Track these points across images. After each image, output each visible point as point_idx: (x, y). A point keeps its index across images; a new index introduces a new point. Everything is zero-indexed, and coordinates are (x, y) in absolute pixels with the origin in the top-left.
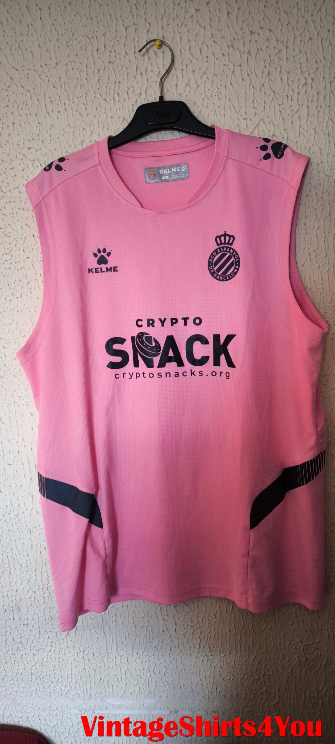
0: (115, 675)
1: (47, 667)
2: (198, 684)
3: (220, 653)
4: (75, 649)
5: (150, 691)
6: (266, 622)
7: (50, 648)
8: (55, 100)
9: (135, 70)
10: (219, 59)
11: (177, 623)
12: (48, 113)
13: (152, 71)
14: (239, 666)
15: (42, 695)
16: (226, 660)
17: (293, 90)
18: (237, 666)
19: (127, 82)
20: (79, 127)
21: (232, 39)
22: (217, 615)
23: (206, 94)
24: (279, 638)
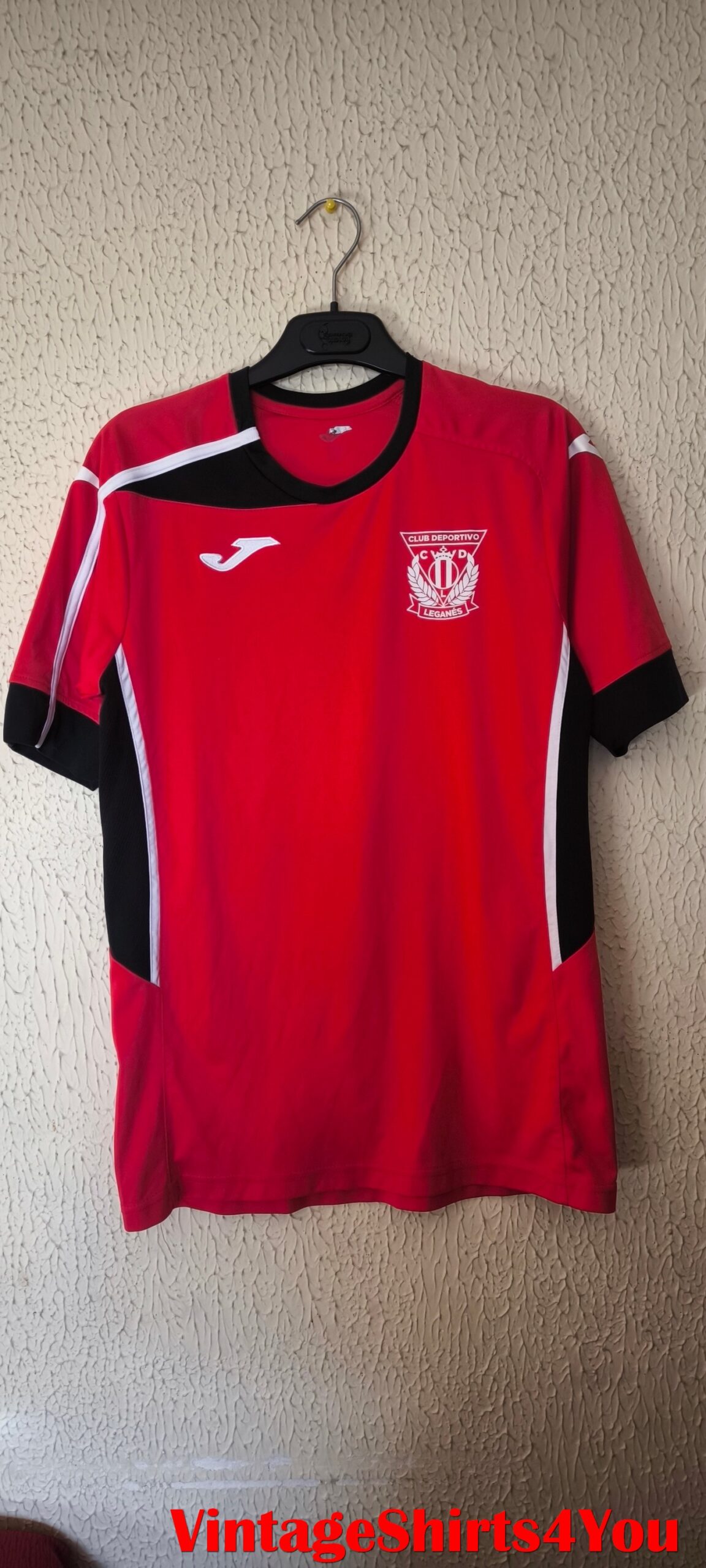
0: (215, 1411)
1: (80, 1396)
2: (377, 1424)
3: (420, 1363)
4: (136, 1360)
5: (283, 1441)
6: (509, 1299)
7: (85, 1358)
8: (131, 296)
9: (286, 250)
10: (443, 238)
11: (339, 1304)
12: (117, 319)
14: (458, 1387)
15: (66, 1455)
16: (432, 1376)
17: (576, 302)
19: (270, 271)
20: (175, 348)
21: (467, 204)
22: (416, 1288)
23: (418, 301)
24: (534, 1329)
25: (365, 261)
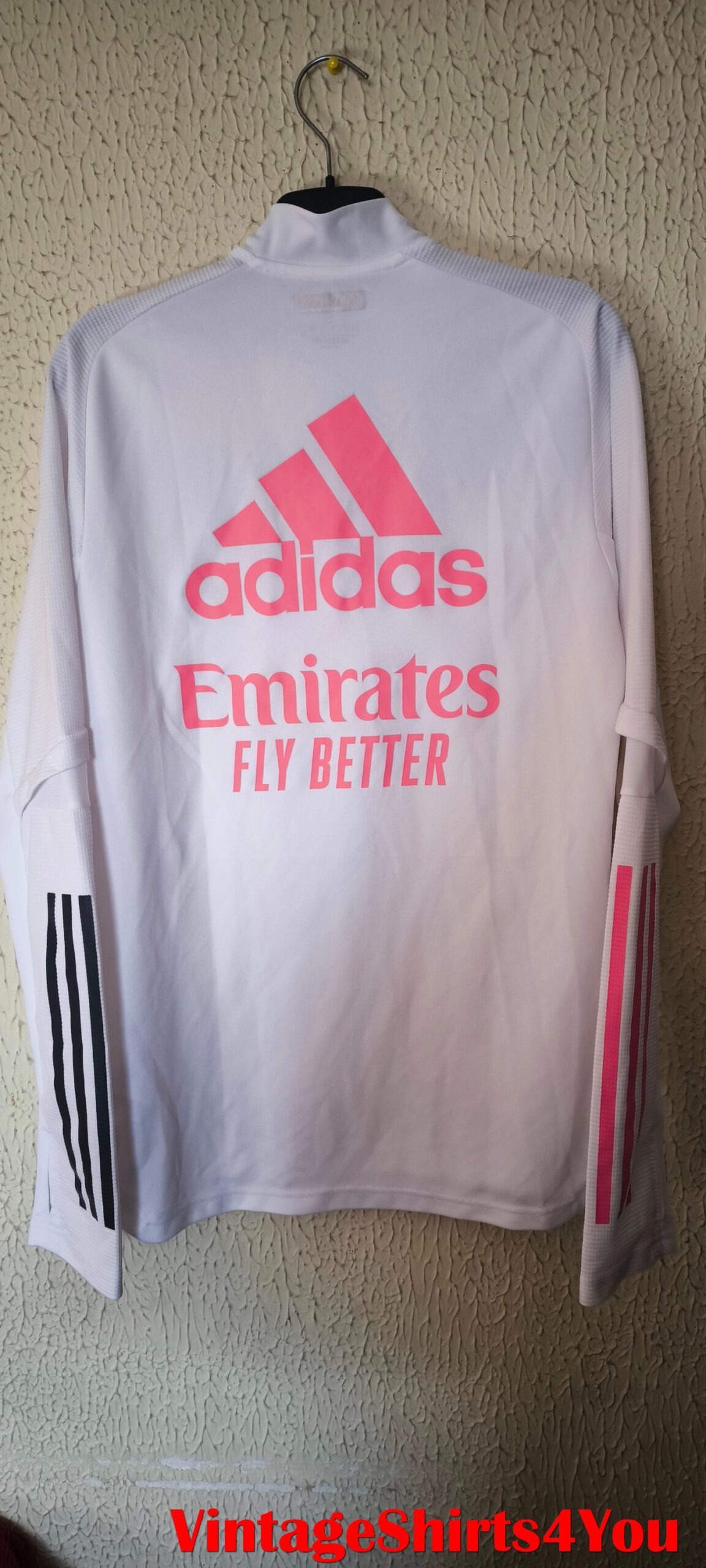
0: (183, 1408)
1: (39, 1388)
2: (358, 1430)
3: (406, 1368)
4: (99, 1351)
5: (255, 1443)
6: (506, 1305)
7: (45, 1347)
8: (105, 172)
9: (282, 117)
10: (463, 105)
11: (319, 1302)
12: (88, 199)
14: (446, 1396)
15: (24, 1446)
16: (418, 1382)
17: (616, 182)
18: (442, 1396)
19: (263, 143)
20: (154, 232)
21: (493, 64)
22: (404, 1288)
23: (433, 180)
24: (532, 1338)
25: (372, 131)
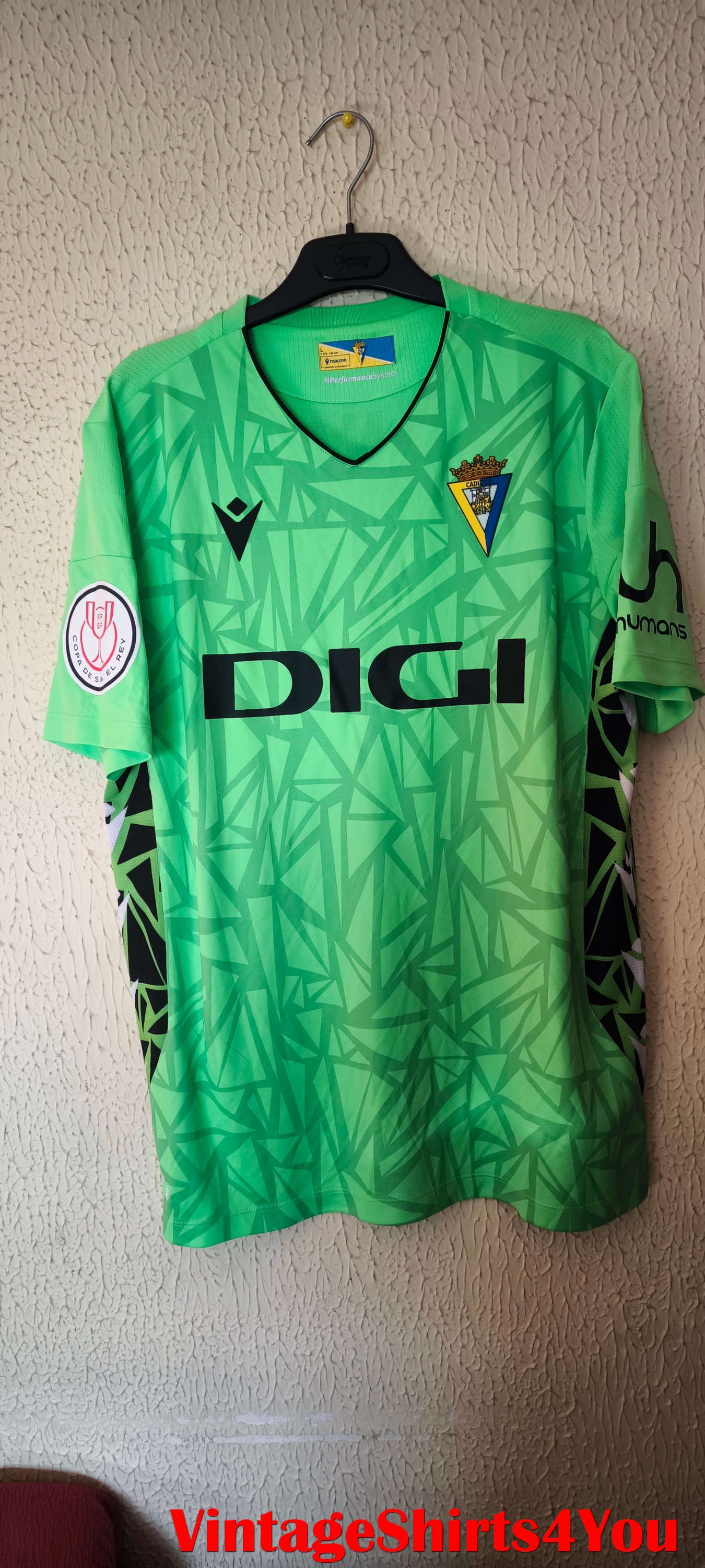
0: (255, 1367)
1: (121, 1353)
2: (418, 1380)
3: (461, 1320)
4: (175, 1317)
5: (324, 1397)
6: (551, 1257)
7: (124, 1316)
8: (140, 225)
9: (302, 169)
10: (468, 151)
11: (378, 1262)
12: (126, 250)
13: (334, 170)
14: (500, 1344)
15: (108, 1410)
16: (473, 1333)
17: (611, 216)
19: (285, 192)
20: (188, 279)
21: (493, 113)
22: (456, 1246)
23: (442, 220)
24: (577, 1287)
25: (385, 179)
